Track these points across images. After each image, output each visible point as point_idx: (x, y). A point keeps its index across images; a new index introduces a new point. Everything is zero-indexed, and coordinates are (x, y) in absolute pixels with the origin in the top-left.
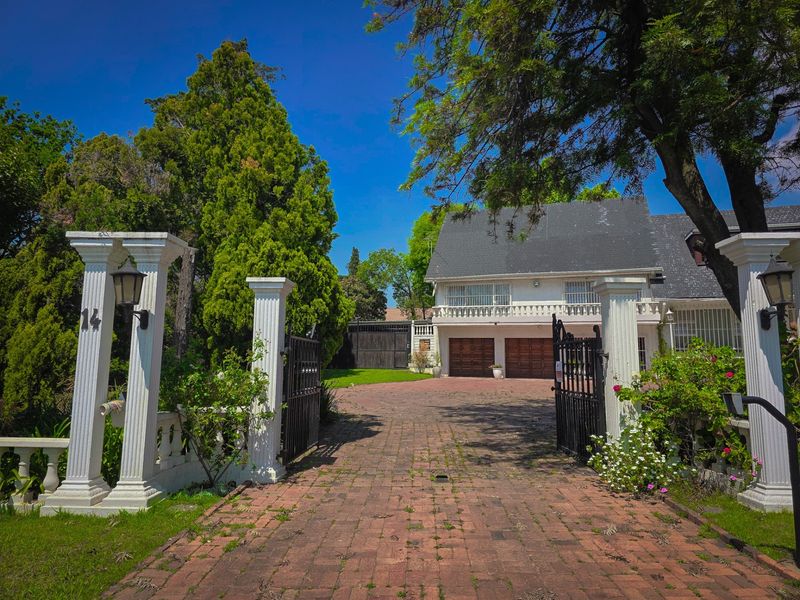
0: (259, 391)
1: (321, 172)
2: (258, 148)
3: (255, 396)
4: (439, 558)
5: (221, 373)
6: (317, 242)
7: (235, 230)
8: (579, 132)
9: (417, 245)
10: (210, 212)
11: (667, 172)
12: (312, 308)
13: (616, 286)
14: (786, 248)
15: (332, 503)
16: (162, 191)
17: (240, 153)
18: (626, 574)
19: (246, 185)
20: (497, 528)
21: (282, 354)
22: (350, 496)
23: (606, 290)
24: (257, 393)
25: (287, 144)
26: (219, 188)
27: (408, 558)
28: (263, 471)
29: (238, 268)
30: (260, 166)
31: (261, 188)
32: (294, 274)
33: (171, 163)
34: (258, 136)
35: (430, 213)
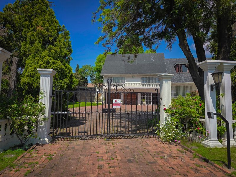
0: (42, 110)
1: (66, 34)
2: (43, 23)
3: (40, 112)
4: (110, 173)
5: (26, 104)
6: (65, 59)
7: (34, 52)
8: (152, 29)
9: (98, 64)
10: (24, 45)
11: (180, 42)
12: (64, 81)
13: (165, 77)
14: (219, 65)
15: (70, 151)
16: (4, 35)
17: (36, 24)
18: (175, 175)
19: (38, 36)
20: (128, 158)
21: (51, 97)
22: (76, 148)
23: (162, 77)
24: (41, 111)
25: (54, 23)
26: (28, 36)
27: (99, 174)
28: (43, 139)
29: (35, 66)
30: (44, 29)
31: (44, 38)
32: (56, 69)
33: (9, 25)
34: (43, 19)
35: (104, 52)
